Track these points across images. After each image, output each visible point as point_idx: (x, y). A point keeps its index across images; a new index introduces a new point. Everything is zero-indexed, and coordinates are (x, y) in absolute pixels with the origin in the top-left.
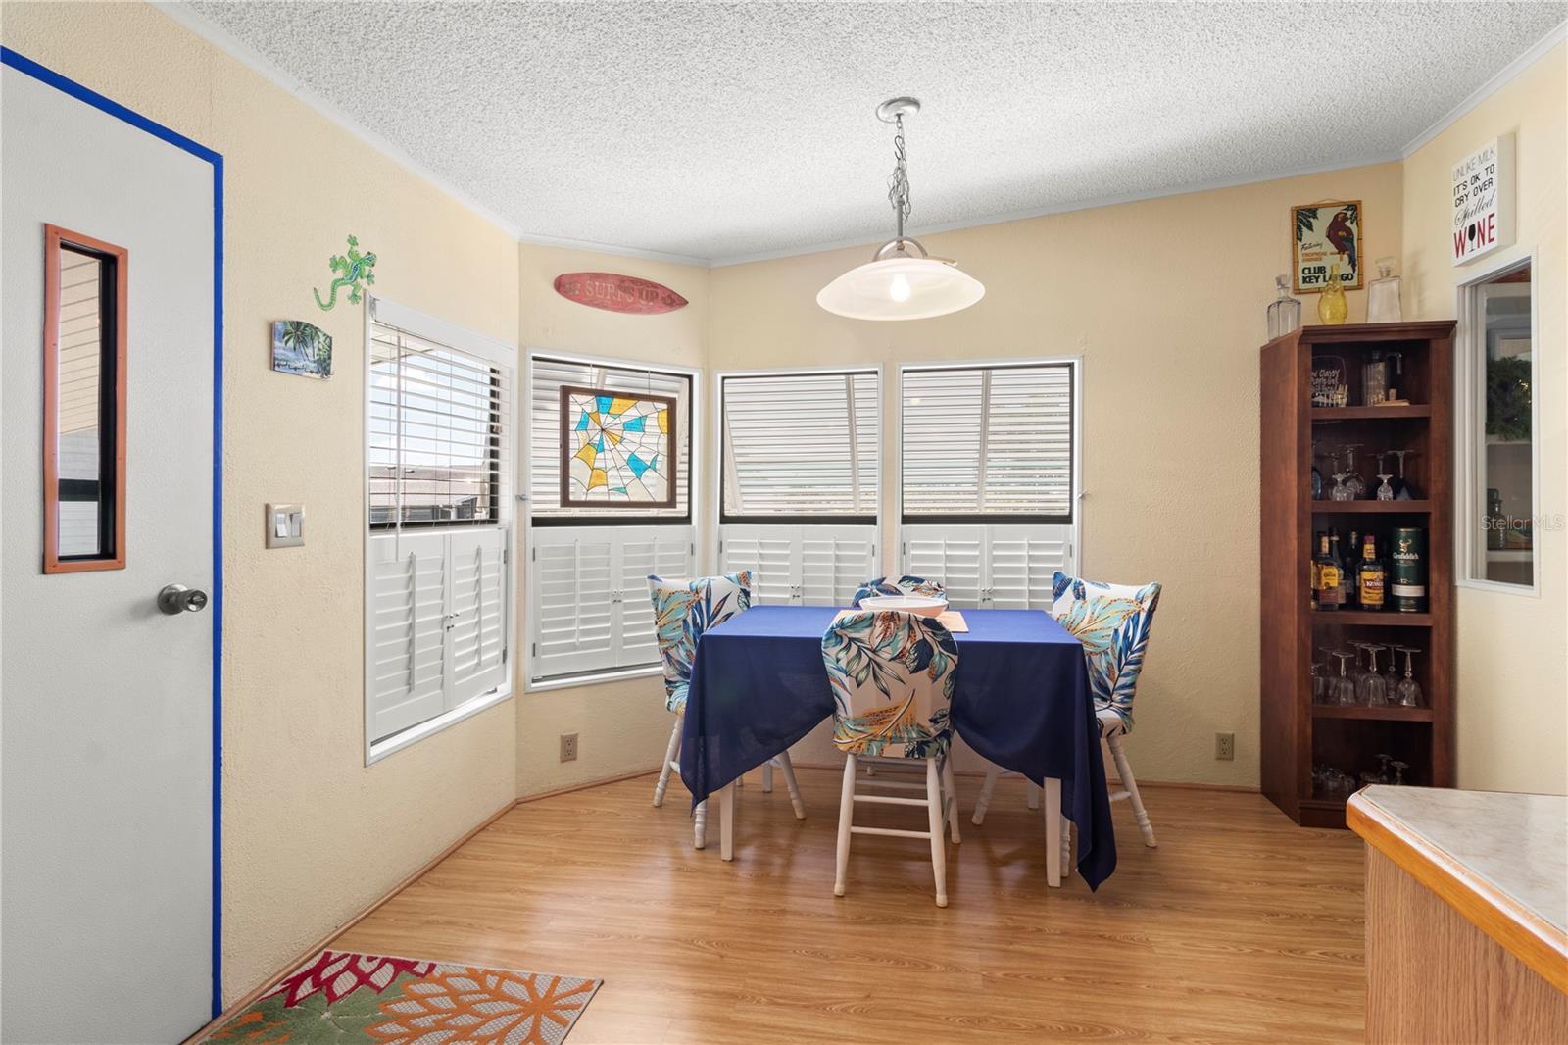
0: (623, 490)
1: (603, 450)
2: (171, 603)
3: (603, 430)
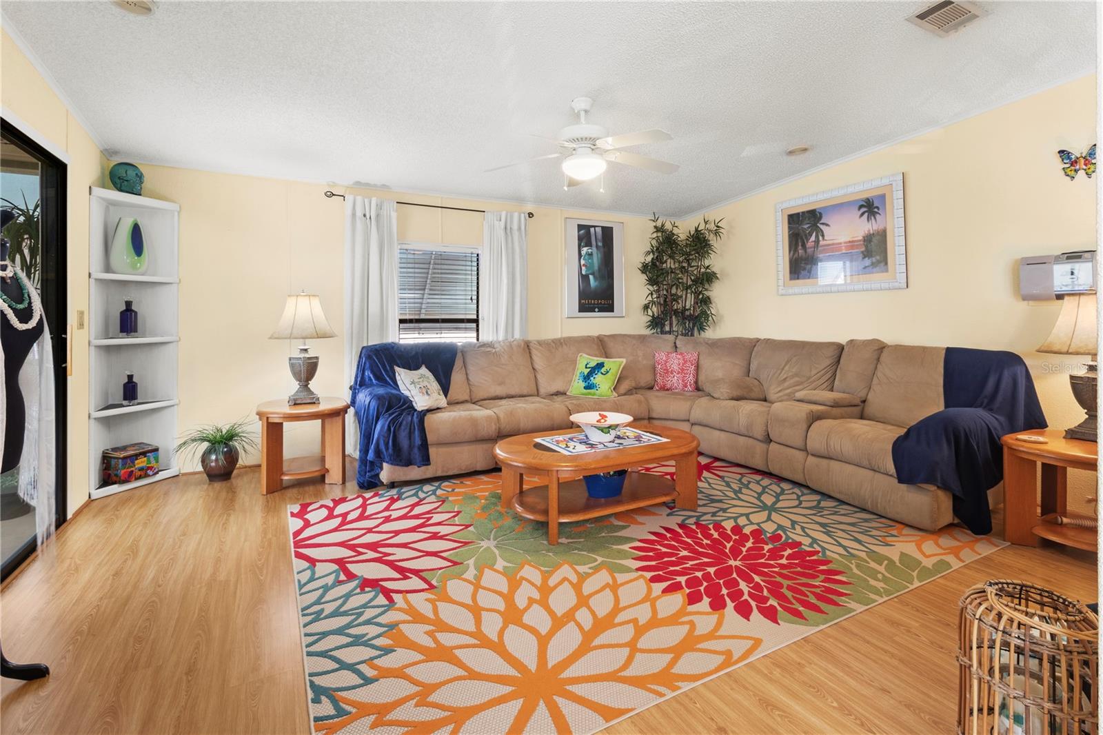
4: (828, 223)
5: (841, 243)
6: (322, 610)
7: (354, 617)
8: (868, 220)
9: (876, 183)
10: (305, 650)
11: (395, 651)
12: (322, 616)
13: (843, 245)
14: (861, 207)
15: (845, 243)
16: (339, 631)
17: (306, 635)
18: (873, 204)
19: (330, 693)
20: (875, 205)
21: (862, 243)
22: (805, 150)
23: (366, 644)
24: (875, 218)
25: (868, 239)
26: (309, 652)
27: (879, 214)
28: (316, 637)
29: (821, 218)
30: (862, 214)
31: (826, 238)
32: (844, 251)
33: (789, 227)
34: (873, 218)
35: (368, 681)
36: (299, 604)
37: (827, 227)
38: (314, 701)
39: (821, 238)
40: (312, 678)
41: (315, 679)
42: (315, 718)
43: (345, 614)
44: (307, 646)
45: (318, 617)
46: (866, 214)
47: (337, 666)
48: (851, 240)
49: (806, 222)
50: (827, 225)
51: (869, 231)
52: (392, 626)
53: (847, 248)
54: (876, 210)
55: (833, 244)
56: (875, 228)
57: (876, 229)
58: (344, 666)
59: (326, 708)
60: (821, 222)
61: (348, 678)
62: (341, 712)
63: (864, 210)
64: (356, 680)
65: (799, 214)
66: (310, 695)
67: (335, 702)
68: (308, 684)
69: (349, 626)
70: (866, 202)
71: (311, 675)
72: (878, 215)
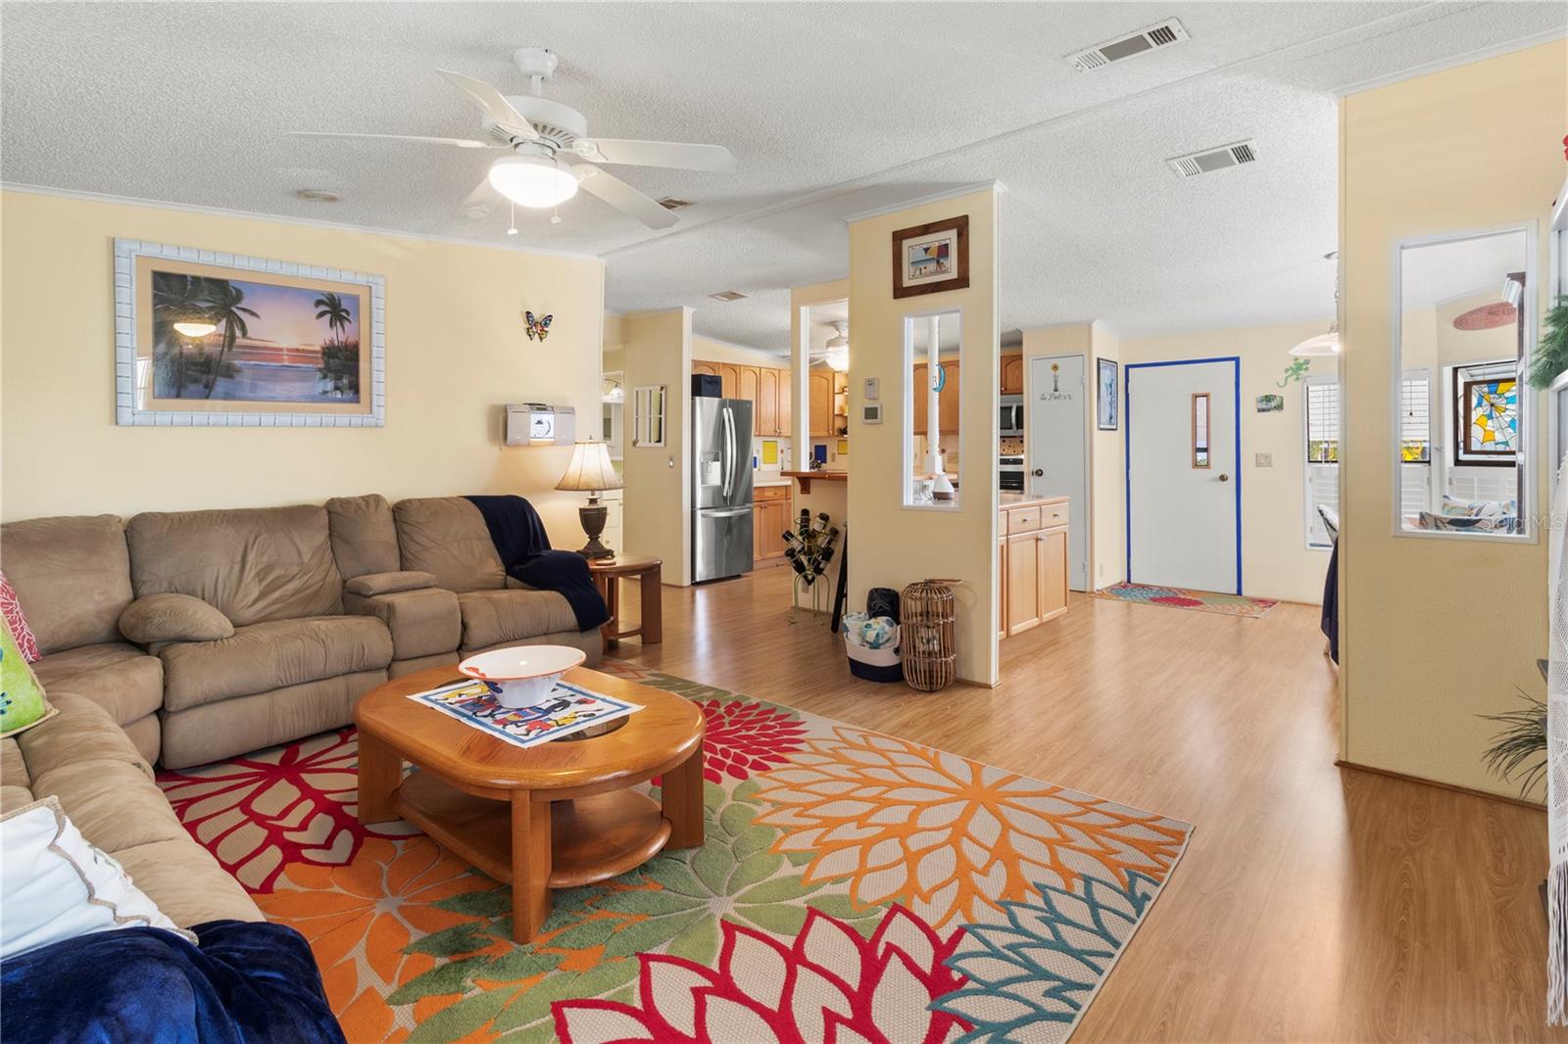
0: (1506, 443)
1: (1492, 418)
2: (1223, 478)
3: (1492, 405)
4: (256, 311)
5: (281, 349)
6: (1048, 994)
7: (1024, 950)
8: (331, 325)
9: (348, 277)
10: (1118, 953)
11: (1034, 883)
12: (1057, 983)
13: (285, 353)
14: (319, 303)
15: (288, 350)
16: (1060, 945)
17: (1100, 972)
18: (340, 305)
19: (1130, 895)
20: (343, 307)
21: (319, 355)
22: (333, 199)
23: (1051, 908)
24: (342, 325)
25: (330, 352)
26: (1114, 946)
27: (350, 322)
28: (1092, 959)
29: (239, 297)
30: (321, 315)
31: (249, 335)
32: (286, 363)
33: (155, 296)
34: (338, 324)
35: (1088, 880)
36: (1070, 1032)
37: (254, 319)
38: (1149, 899)
39: (238, 333)
40: (1135, 917)
41: (1133, 915)
42: (1157, 885)
43: (1029, 964)
44: (1111, 956)
45: (1063, 988)
46: (328, 316)
47: (1101, 911)
48: (301, 348)
49: (201, 297)
50: (253, 314)
51: (332, 341)
52: (1003, 905)
53: (293, 358)
54: (344, 314)
55: (266, 348)
56: (342, 338)
57: (344, 341)
58: (1094, 906)
59: (1142, 887)
60: (239, 306)
61: (1101, 894)
62: (1133, 876)
63: (323, 308)
64: (1096, 888)
65: (184, 277)
66: (1148, 905)
67: (1132, 886)
68: (1143, 915)
69: (1042, 944)
70: (328, 298)
71: (1133, 922)
72: (347, 322)
